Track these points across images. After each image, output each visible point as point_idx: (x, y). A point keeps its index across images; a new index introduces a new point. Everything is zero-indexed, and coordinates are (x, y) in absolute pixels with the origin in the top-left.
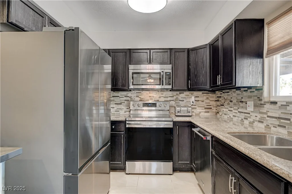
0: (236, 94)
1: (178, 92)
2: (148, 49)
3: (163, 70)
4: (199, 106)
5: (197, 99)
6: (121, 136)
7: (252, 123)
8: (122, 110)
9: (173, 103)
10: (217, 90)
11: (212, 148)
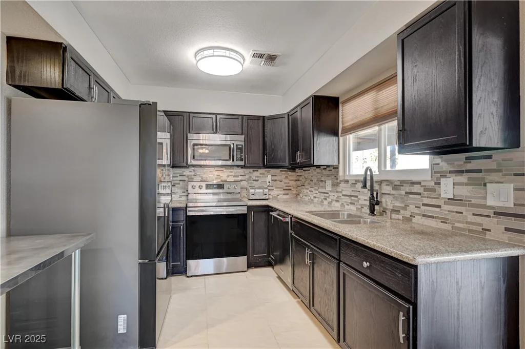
0: (316, 172)
1: (251, 170)
2: (214, 114)
3: (234, 142)
4: (277, 186)
5: (274, 178)
6: (180, 227)
7: (330, 203)
8: (176, 194)
9: (244, 184)
10: (297, 168)
11: (291, 230)
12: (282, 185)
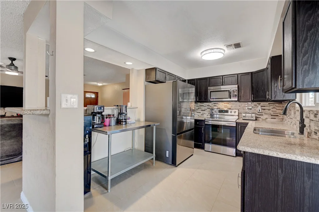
2: (221, 76)
3: (231, 89)
4: (266, 113)
5: (263, 108)
8: (205, 114)
12: (270, 112)
